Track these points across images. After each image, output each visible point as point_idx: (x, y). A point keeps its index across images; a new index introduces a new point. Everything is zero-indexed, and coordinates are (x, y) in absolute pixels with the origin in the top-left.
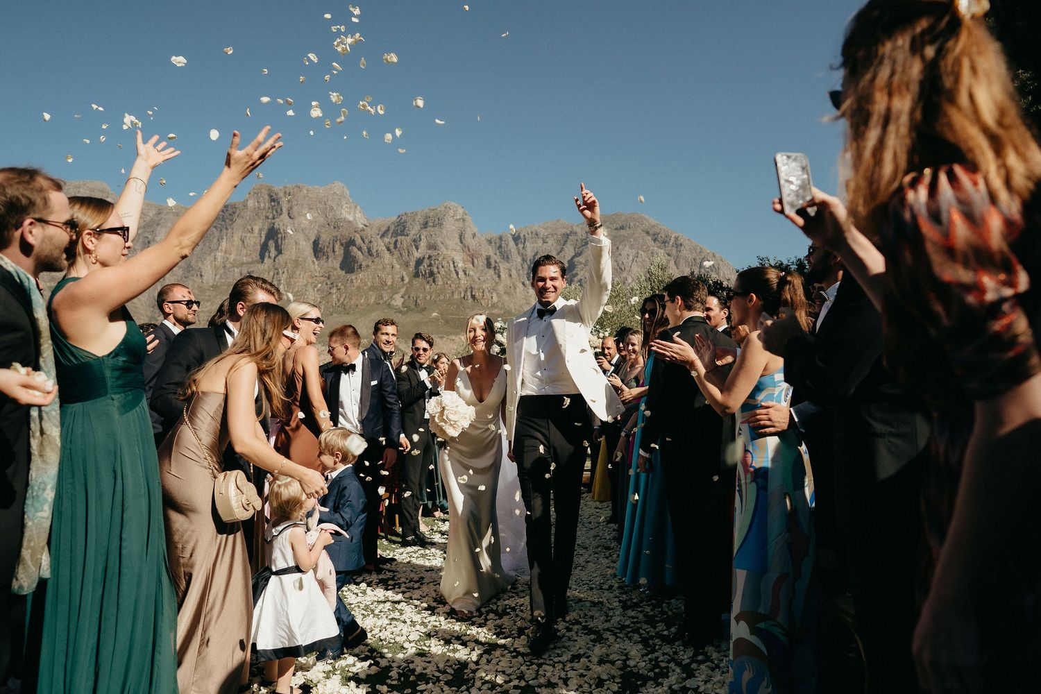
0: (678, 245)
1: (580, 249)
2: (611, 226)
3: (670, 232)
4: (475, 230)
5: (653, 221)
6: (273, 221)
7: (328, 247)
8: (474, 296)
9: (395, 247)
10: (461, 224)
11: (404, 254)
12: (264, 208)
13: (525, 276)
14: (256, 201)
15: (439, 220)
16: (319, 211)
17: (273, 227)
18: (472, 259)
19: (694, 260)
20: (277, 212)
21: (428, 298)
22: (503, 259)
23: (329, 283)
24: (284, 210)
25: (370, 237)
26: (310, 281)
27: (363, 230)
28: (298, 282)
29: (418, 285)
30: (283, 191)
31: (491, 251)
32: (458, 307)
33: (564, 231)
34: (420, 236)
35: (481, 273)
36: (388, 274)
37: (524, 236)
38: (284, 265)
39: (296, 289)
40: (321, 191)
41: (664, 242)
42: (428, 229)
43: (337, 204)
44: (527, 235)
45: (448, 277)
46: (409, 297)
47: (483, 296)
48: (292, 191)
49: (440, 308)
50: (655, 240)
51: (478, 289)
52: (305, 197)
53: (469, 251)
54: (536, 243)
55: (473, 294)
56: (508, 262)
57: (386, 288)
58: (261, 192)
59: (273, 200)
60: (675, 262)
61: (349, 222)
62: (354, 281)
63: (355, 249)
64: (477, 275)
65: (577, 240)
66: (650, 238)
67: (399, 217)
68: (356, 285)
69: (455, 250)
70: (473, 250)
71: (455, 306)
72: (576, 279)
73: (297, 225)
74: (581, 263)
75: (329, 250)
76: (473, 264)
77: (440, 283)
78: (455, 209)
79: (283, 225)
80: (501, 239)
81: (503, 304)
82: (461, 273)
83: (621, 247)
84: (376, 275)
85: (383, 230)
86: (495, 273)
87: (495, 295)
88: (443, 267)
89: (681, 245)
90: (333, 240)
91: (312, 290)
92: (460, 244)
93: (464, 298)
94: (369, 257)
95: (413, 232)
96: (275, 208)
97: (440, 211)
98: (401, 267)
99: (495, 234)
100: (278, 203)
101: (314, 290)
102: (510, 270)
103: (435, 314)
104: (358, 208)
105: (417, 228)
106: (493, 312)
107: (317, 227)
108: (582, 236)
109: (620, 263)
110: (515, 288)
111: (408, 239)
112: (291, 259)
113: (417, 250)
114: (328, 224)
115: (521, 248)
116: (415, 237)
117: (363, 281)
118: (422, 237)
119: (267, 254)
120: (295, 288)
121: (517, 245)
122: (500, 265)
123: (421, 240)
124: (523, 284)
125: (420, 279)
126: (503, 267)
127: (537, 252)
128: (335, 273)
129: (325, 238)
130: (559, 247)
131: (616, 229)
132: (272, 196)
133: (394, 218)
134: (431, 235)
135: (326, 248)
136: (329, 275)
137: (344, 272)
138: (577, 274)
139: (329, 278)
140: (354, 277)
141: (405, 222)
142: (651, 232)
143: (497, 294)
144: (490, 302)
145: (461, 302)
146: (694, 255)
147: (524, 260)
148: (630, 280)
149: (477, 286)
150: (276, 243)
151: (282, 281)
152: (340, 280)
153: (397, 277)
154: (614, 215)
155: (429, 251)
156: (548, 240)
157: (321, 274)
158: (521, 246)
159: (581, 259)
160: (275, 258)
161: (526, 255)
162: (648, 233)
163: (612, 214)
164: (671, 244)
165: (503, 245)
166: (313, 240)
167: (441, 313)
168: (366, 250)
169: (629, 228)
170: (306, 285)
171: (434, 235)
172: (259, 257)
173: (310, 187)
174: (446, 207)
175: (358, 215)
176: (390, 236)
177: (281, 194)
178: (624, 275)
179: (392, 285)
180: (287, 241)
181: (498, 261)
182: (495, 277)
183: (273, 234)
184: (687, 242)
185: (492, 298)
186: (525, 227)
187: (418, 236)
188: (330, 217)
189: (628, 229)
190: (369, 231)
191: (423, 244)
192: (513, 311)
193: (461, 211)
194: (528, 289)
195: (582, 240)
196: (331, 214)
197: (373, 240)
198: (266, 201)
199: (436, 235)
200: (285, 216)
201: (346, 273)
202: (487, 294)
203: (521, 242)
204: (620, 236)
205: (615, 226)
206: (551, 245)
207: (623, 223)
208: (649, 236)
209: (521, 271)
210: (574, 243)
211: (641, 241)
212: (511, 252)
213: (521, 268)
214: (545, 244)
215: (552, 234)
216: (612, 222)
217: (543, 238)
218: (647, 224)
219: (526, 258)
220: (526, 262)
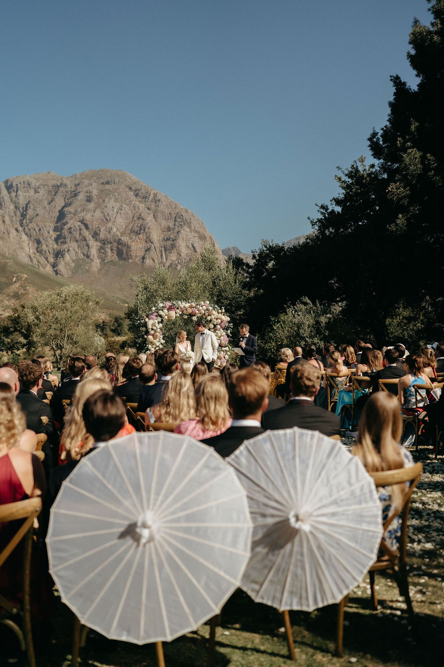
0: (156, 201)
1: (70, 200)
2: (98, 181)
3: (149, 188)
5: (134, 178)
13: (18, 223)
19: (170, 214)
33: (54, 182)
37: (17, 185)
41: (145, 198)
44: (19, 185)
50: (137, 195)
54: (28, 192)
60: (154, 216)
65: (66, 192)
66: (132, 193)
72: (66, 227)
74: (70, 213)
83: (106, 200)
89: (159, 200)
108: (71, 188)
109: (106, 214)
110: (9, 233)
115: (14, 197)
121: (10, 193)
124: (17, 230)
127: (29, 201)
130: (49, 197)
131: (103, 184)
138: (67, 223)
142: (133, 188)
146: (170, 210)
147: (16, 207)
148: (115, 230)
154: (101, 170)
156: (39, 190)
158: (14, 194)
159: (71, 209)
161: (19, 203)
162: (130, 189)
163: (98, 169)
164: (150, 199)
169: (114, 183)
178: (110, 225)
184: (164, 198)
186: (17, 177)
189: (113, 185)
192: (7, 254)
194: (21, 235)
195: (71, 192)
203: (14, 191)
204: (106, 190)
205: (101, 181)
206: (42, 194)
207: (109, 179)
208: (132, 191)
209: (14, 218)
210: (64, 194)
211: (124, 195)
212: (4, 200)
213: (14, 215)
214: (36, 194)
215: (44, 185)
216: (99, 177)
217: (34, 188)
218: (130, 180)
219: (18, 206)
220: (19, 209)
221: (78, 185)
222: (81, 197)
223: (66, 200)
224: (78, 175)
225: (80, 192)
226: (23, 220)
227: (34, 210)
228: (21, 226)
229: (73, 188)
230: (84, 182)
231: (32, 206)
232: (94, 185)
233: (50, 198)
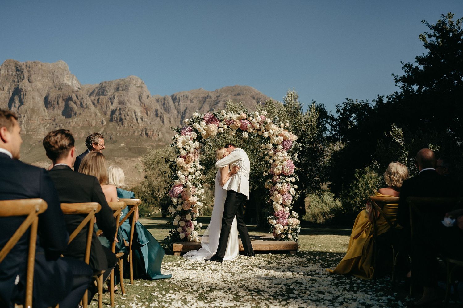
1: (213, 107)
2: (232, 93)
3: (267, 98)
4: (149, 93)
5: (257, 91)
6: (18, 84)
7: (54, 101)
8: (148, 134)
9: (98, 102)
10: (140, 89)
11: (103, 107)
12: (12, 75)
13: (179, 122)
14: (6, 70)
15: (126, 86)
16: (49, 78)
17: (18, 88)
18: (147, 111)
20: (20, 78)
21: (118, 134)
22: (166, 111)
23: (54, 123)
24: (26, 77)
25: (81, 96)
26: (42, 122)
27: (77, 91)
28: (34, 123)
29: (112, 126)
30: (25, 65)
31: (158, 107)
32: (137, 140)
33: (203, 95)
34: (114, 96)
35: (152, 120)
36: (93, 119)
37: (179, 98)
38: (25, 112)
39: (33, 127)
40: (51, 66)
42: (119, 92)
43: (61, 74)
44: (180, 98)
45: (131, 122)
46: (106, 134)
47: (153, 134)
48: (31, 65)
49: (126, 140)
50: (258, 102)
51: (150, 130)
52: (39, 69)
53: (145, 106)
54: (186, 102)
55: (147, 132)
56: (169, 113)
57: (91, 128)
58: (10, 65)
59: (18, 70)
61: (69, 86)
62: (71, 123)
63: (72, 103)
64: (150, 121)
65: (211, 101)
66: (255, 101)
67: (101, 84)
68: (72, 125)
69: (136, 105)
70: (147, 106)
71: (135, 140)
73: (34, 87)
75: (55, 103)
76: (147, 114)
77: (126, 125)
78: (136, 80)
79: (25, 86)
80: (164, 99)
81: (165, 139)
82: (139, 120)
84: (85, 120)
85: (91, 91)
86: (161, 120)
87: (160, 133)
88: (128, 115)
90: (58, 97)
91: (43, 128)
92: (139, 102)
93: (141, 135)
94: (81, 108)
95: (109, 94)
96: (20, 75)
97: (127, 81)
98: (101, 115)
99: (161, 96)
100: (22, 72)
101: (44, 128)
102: (170, 118)
103: (122, 145)
104: (75, 77)
105: (112, 91)
106: (159, 144)
107: (47, 88)
111: (107, 97)
112: (29, 108)
113: (112, 105)
114: (55, 87)
115: (177, 106)
116: (110, 97)
117: (77, 123)
118: (115, 97)
119: (13, 104)
120: (31, 127)
121: (174, 103)
122: (164, 115)
123: (114, 98)
125: (114, 123)
126: (166, 117)
127: (187, 108)
128: (59, 118)
129: (53, 95)
131: (235, 95)
132: (17, 68)
133: (97, 84)
134: (121, 96)
135: (53, 102)
136: (55, 119)
137: (64, 117)
139: (54, 121)
140: (71, 121)
141: (105, 87)
142: (256, 98)
143: (162, 133)
144: (157, 138)
145: (139, 138)
147: (178, 112)
149: (149, 128)
150: (20, 98)
151: (23, 122)
152: (62, 122)
153: (99, 121)
154: (234, 86)
155: (120, 106)
156: (193, 100)
157: (49, 118)
158: (177, 104)
160: (19, 107)
161: (180, 109)
162: (254, 98)
163: (232, 86)
165: (166, 103)
166: (44, 96)
167: (127, 144)
168: (79, 104)
169: (243, 95)
170: (39, 125)
171: (123, 96)
172: (8, 106)
173: (43, 63)
174: (130, 79)
175: (75, 82)
176: (95, 95)
177: (24, 67)
179: (95, 126)
180: (27, 97)
181: (162, 112)
182: (161, 123)
183: (17, 92)
185: (158, 135)
186: (180, 93)
187: (113, 96)
188: (56, 83)
189: (242, 95)
190: (81, 92)
191: (116, 101)
193: (140, 81)
195: (214, 101)
196: (57, 81)
197: (84, 97)
198: (13, 71)
199: (124, 95)
200: (26, 80)
201: (66, 118)
202: (155, 133)
203: (177, 102)
204: (237, 99)
205: (234, 93)
206: (195, 103)
207: (239, 92)
208: (255, 100)
209: (177, 119)
210: (210, 103)
211: (250, 103)
212: (171, 108)
213: (177, 117)
214: (192, 103)
215: (196, 97)
216: (233, 91)
217: (190, 99)
218: (253, 92)
219: (180, 111)
220: (180, 114)
221: (219, 96)
222: (220, 104)
223: (211, 107)
224: (219, 90)
225: (220, 101)
226: (183, 120)
227: (190, 114)
228: (181, 125)
229: (216, 99)
230: (223, 95)
231: (188, 111)
232: (230, 96)
233: (200, 106)
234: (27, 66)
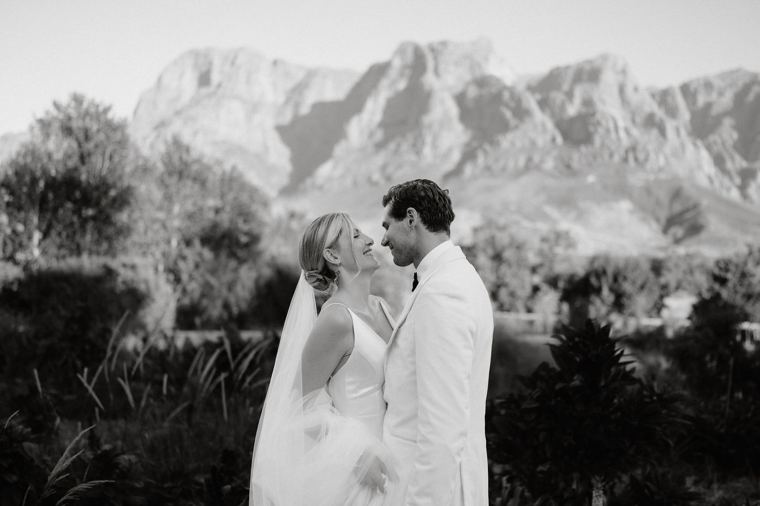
10: (621, 77)
11: (556, 111)
12: (409, 66)
14: (401, 59)
18: (634, 116)
21: (584, 161)
22: (669, 116)
23: (476, 144)
24: (430, 68)
25: (519, 94)
26: (457, 142)
27: (512, 87)
28: (445, 144)
30: (428, 47)
31: (654, 106)
32: (618, 170)
36: (539, 135)
45: (607, 137)
47: (647, 158)
48: (437, 47)
49: (598, 171)
51: (642, 151)
52: (450, 53)
53: (630, 107)
55: (636, 156)
56: (675, 119)
57: (536, 149)
58: (406, 50)
59: (418, 58)
63: (502, 107)
68: (505, 147)
69: (614, 107)
70: (635, 107)
71: (615, 171)
73: (443, 82)
76: (634, 121)
77: (597, 143)
79: (430, 82)
80: (666, 91)
81: (669, 168)
84: (527, 137)
86: (662, 133)
87: (660, 158)
88: (601, 126)
91: (459, 153)
92: (620, 100)
93: (625, 161)
95: (565, 86)
97: (598, 63)
98: (553, 126)
99: (659, 86)
100: (424, 61)
102: (678, 128)
103: (590, 179)
105: (569, 82)
107: (463, 84)
111: (561, 94)
113: (571, 107)
114: (475, 82)
116: (567, 92)
117: (512, 143)
118: (576, 93)
120: (440, 151)
122: (666, 123)
123: (574, 95)
126: (670, 125)
129: (471, 95)
132: (417, 54)
134: (588, 91)
136: (476, 136)
139: (475, 139)
143: (664, 155)
144: (655, 166)
145: (622, 166)
149: (640, 147)
151: (428, 143)
157: (467, 135)
165: (668, 99)
167: (599, 178)
170: (453, 148)
171: (591, 91)
176: (542, 92)
177: (427, 51)
179: (542, 147)
181: (664, 119)
182: (660, 137)
185: (658, 161)
187: (571, 91)
188: (477, 74)
191: (578, 100)
196: (479, 71)
197: (522, 96)
198: (411, 59)
200: (431, 73)
202: (652, 156)
234: (433, 50)
